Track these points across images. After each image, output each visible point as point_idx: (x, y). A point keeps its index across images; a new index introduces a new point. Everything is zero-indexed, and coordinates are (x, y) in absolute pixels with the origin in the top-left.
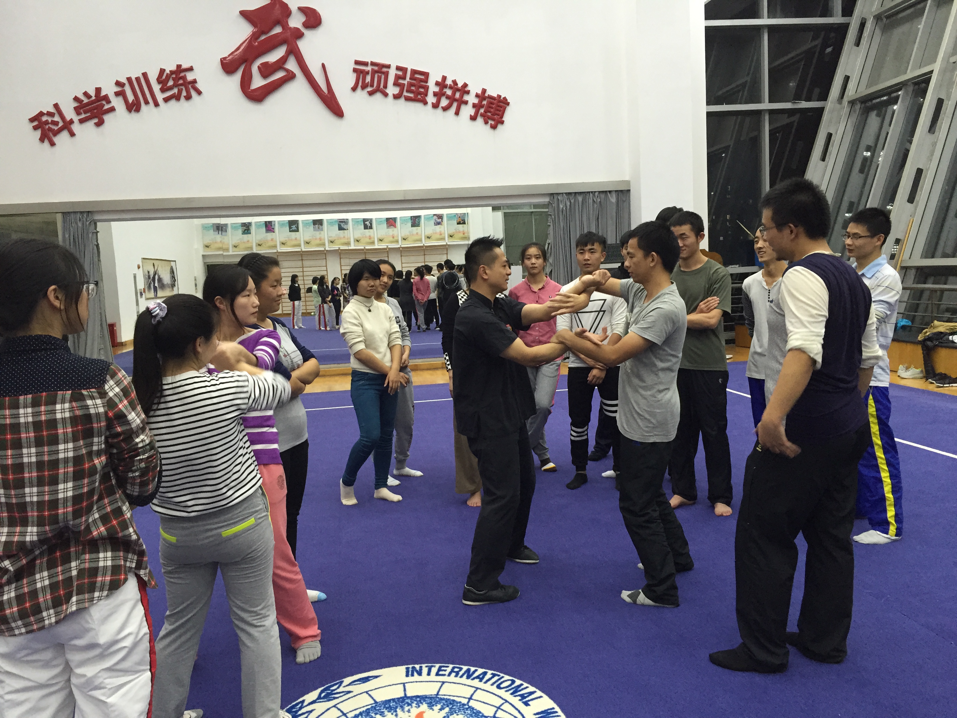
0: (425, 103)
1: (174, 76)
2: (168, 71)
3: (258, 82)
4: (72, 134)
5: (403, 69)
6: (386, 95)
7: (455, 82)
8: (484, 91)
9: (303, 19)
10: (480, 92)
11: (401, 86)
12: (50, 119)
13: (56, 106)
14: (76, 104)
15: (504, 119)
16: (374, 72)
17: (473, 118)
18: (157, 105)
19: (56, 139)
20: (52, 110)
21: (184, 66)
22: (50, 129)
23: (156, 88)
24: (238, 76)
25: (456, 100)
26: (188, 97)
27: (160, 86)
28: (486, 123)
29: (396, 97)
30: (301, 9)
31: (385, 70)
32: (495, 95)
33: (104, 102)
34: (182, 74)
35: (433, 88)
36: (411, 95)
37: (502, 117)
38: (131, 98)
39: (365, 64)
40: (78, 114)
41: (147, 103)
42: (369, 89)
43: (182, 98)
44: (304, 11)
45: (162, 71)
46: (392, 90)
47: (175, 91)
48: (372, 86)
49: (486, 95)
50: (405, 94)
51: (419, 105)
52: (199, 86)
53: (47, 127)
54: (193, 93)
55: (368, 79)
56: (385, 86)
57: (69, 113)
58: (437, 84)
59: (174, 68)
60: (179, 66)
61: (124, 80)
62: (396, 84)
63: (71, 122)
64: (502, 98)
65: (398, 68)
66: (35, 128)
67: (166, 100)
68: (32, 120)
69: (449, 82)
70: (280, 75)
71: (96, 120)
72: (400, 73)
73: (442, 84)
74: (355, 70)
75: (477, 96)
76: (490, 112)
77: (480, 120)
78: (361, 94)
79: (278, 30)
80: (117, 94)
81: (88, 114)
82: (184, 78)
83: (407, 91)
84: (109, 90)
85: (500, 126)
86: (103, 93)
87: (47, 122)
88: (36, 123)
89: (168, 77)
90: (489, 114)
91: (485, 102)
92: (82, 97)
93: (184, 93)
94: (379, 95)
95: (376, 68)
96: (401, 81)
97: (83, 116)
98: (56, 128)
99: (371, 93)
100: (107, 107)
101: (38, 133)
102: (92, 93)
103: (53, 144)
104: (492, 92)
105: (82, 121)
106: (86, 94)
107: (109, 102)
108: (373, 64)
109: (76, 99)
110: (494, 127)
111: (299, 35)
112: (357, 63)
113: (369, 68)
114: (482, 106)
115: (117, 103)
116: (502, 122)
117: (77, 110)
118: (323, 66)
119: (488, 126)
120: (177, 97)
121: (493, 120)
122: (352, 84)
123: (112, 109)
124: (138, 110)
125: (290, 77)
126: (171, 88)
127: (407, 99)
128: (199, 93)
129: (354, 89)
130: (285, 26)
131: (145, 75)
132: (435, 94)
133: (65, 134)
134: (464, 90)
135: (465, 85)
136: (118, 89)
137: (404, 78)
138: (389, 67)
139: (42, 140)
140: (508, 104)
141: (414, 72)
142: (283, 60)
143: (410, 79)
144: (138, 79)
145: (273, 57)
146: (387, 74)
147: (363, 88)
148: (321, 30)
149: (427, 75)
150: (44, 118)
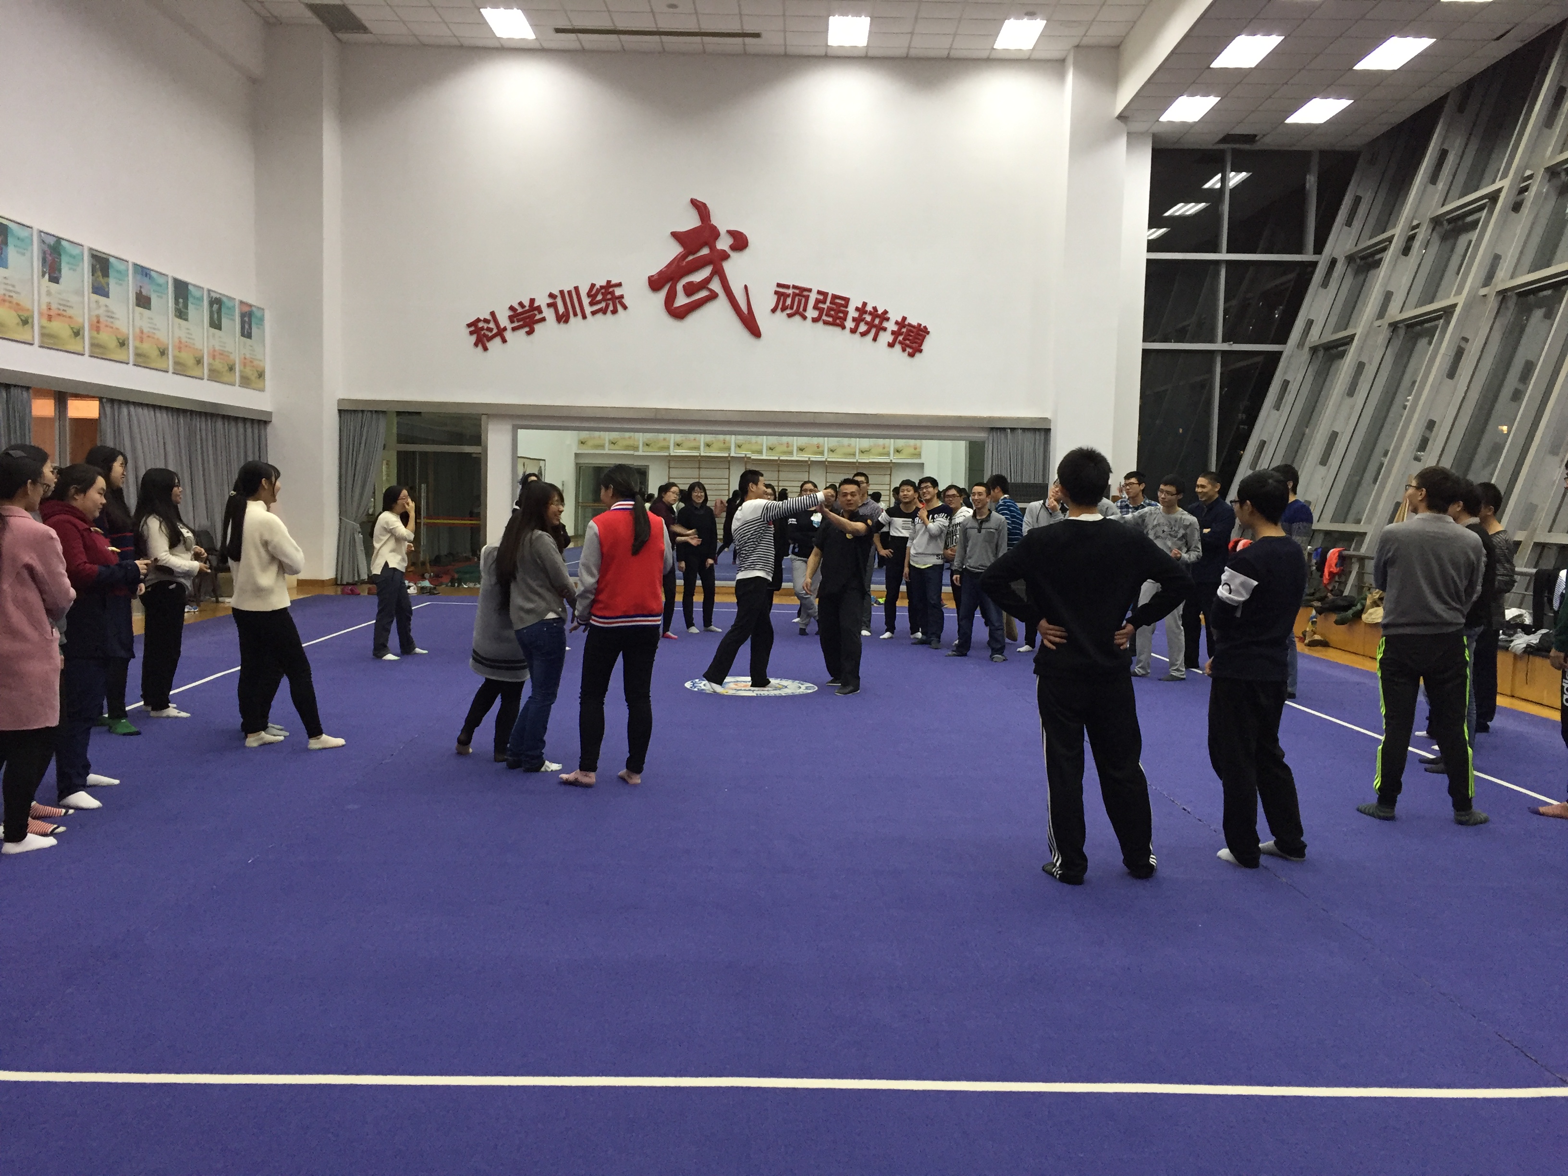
0: (844, 327)
1: (603, 291)
2: (598, 286)
3: (681, 300)
4: (504, 341)
5: (825, 294)
6: (805, 318)
7: (875, 309)
8: (904, 319)
9: (730, 241)
10: (900, 320)
11: (821, 311)
12: (486, 326)
13: (493, 314)
14: (511, 313)
15: (923, 348)
16: (795, 295)
17: (891, 345)
18: (584, 317)
19: (489, 345)
20: (489, 317)
21: (613, 282)
22: (485, 335)
23: (586, 301)
24: (663, 294)
25: (875, 326)
26: (615, 312)
27: (590, 300)
28: (904, 350)
29: (815, 320)
30: (730, 232)
31: (805, 293)
32: (915, 323)
33: (536, 312)
34: (611, 290)
35: (852, 313)
36: (830, 319)
37: (921, 345)
38: (561, 309)
39: (787, 287)
40: (512, 322)
41: (575, 315)
42: (789, 311)
43: (609, 311)
44: (732, 233)
45: (593, 285)
46: (811, 313)
47: (603, 305)
48: (792, 308)
49: (906, 323)
50: (824, 318)
51: (837, 330)
52: (626, 301)
53: (482, 332)
54: (619, 307)
55: (789, 301)
56: (805, 310)
57: (504, 322)
58: (857, 309)
59: (604, 283)
60: (609, 282)
61: (556, 293)
62: (815, 307)
63: (505, 329)
64: (922, 327)
65: (819, 292)
66: (471, 333)
67: (594, 313)
68: (469, 325)
69: (869, 308)
70: (703, 294)
71: (527, 329)
72: (821, 297)
73: (862, 310)
74: (776, 293)
75: (897, 323)
76: (909, 340)
77: (898, 347)
78: (781, 316)
79: (705, 251)
80: (549, 305)
81: (521, 323)
82: (613, 293)
83: (826, 315)
84: (542, 301)
85: (917, 355)
86: (536, 305)
87: (482, 328)
88: (472, 329)
89: (598, 291)
90: (908, 342)
91: (904, 330)
92: (516, 306)
93: (611, 308)
94: (797, 318)
95: (797, 291)
96: (821, 305)
97: (516, 324)
98: (490, 334)
99: (790, 316)
100: (538, 317)
101: (473, 338)
102: (527, 303)
103: (485, 349)
104: (913, 321)
105: (514, 329)
106: (521, 304)
107: (541, 312)
108: (794, 287)
109: (512, 308)
110: (911, 355)
111: (725, 256)
112: (779, 285)
113: (790, 291)
114: (901, 334)
115: (548, 313)
116: (921, 351)
117: (511, 319)
118: (746, 287)
119: (906, 353)
120: (604, 311)
121: (910, 347)
122: (773, 305)
123: (543, 319)
124: (566, 321)
125: (713, 296)
126: (599, 302)
127: (826, 323)
128: (625, 307)
129: (774, 311)
130: (713, 248)
131: (576, 288)
132: (854, 319)
133: (498, 340)
134: (884, 317)
135: (886, 312)
136: (550, 301)
137: (824, 302)
138: (810, 290)
139: (476, 345)
140: (928, 333)
141: (835, 297)
142: (707, 281)
143: (830, 303)
144: (569, 292)
145: (698, 277)
146: (807, 298)
147: (783, 310)
148: (747, 251)
149: (847, 300)
150: (481, 325)
